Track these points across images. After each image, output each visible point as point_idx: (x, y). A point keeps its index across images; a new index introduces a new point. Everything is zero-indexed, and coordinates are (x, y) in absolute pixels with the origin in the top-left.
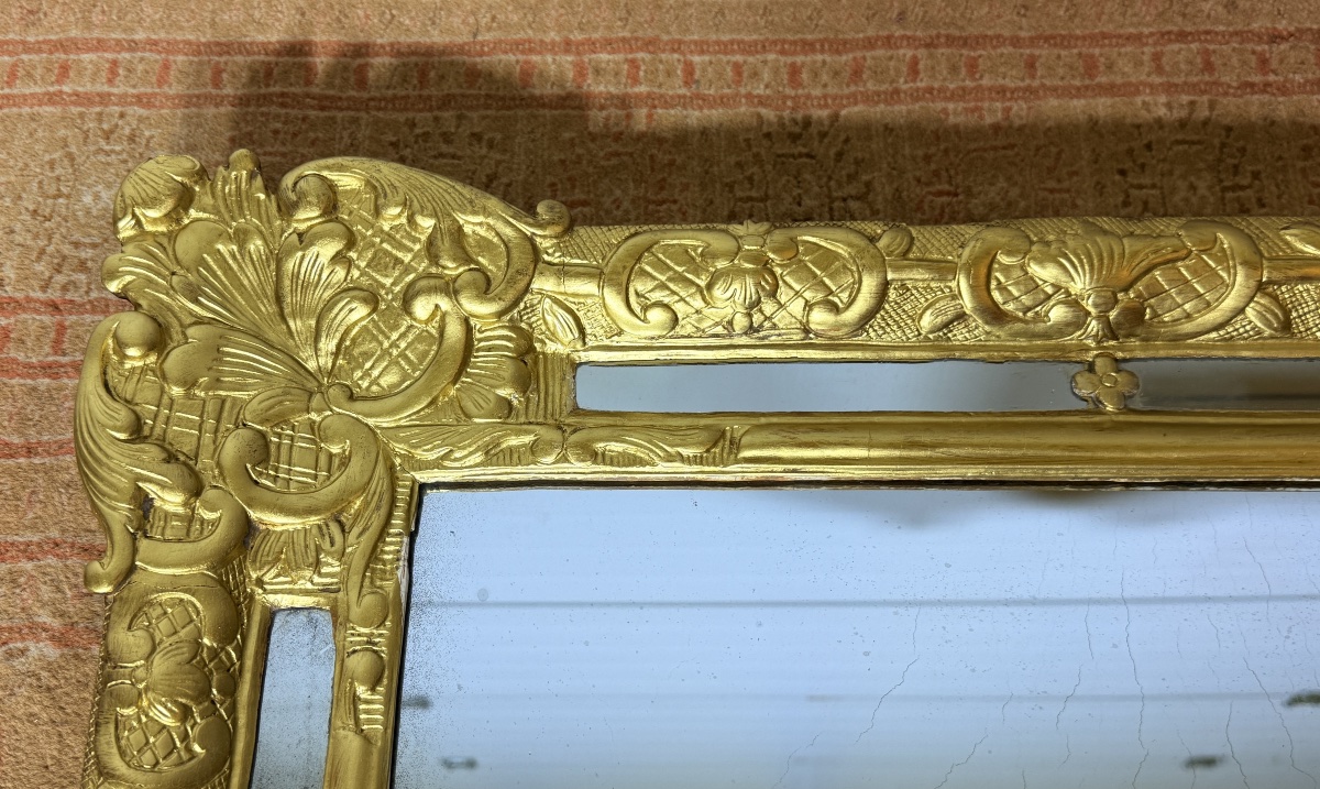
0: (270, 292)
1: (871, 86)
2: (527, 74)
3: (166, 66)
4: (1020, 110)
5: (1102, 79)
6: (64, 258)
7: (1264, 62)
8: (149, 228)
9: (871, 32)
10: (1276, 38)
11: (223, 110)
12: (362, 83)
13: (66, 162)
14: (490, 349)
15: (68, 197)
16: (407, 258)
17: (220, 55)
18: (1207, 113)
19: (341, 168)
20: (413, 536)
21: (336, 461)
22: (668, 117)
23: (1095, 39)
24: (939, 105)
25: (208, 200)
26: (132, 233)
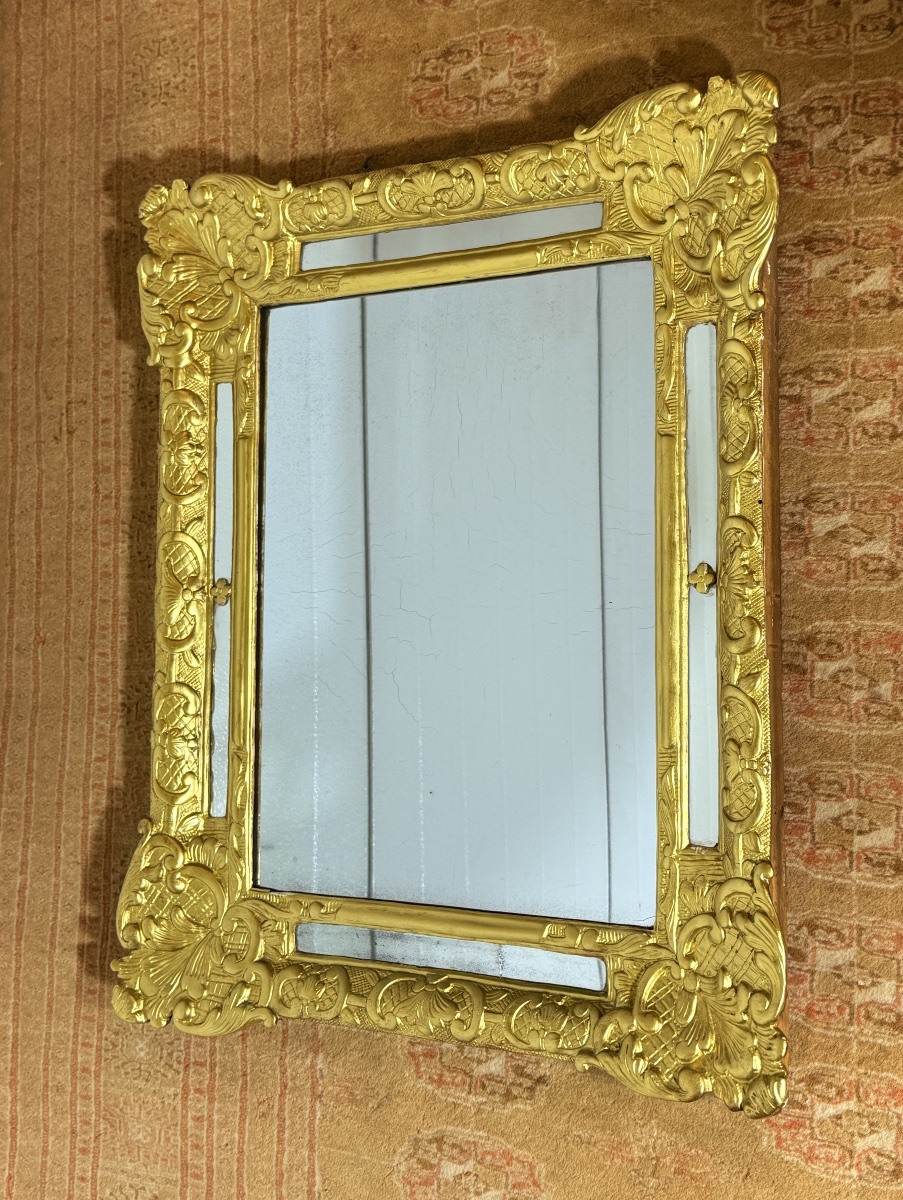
0: (172, 954)
1: (109, 674)
2: (97, 838)
3: (86, 1018)
4: (123, 608)
5: (111, 570)
6: (166, 1064)
7: (107, 497)
9: (87, 673)
10: (96, 490)
11: (106, 988)
12: (97, 920)
13: (126, 1066)
14: (198, 855)
15: (140, 1064)
16: (159, 892)
17: (82, 991)
18: (126, 526)
19: (120, 921)
21: (241, 924)
22: (119, 770)
23: (94, 572)
24: (119, 644)
25: (131, 981)
26: (143, 1016)
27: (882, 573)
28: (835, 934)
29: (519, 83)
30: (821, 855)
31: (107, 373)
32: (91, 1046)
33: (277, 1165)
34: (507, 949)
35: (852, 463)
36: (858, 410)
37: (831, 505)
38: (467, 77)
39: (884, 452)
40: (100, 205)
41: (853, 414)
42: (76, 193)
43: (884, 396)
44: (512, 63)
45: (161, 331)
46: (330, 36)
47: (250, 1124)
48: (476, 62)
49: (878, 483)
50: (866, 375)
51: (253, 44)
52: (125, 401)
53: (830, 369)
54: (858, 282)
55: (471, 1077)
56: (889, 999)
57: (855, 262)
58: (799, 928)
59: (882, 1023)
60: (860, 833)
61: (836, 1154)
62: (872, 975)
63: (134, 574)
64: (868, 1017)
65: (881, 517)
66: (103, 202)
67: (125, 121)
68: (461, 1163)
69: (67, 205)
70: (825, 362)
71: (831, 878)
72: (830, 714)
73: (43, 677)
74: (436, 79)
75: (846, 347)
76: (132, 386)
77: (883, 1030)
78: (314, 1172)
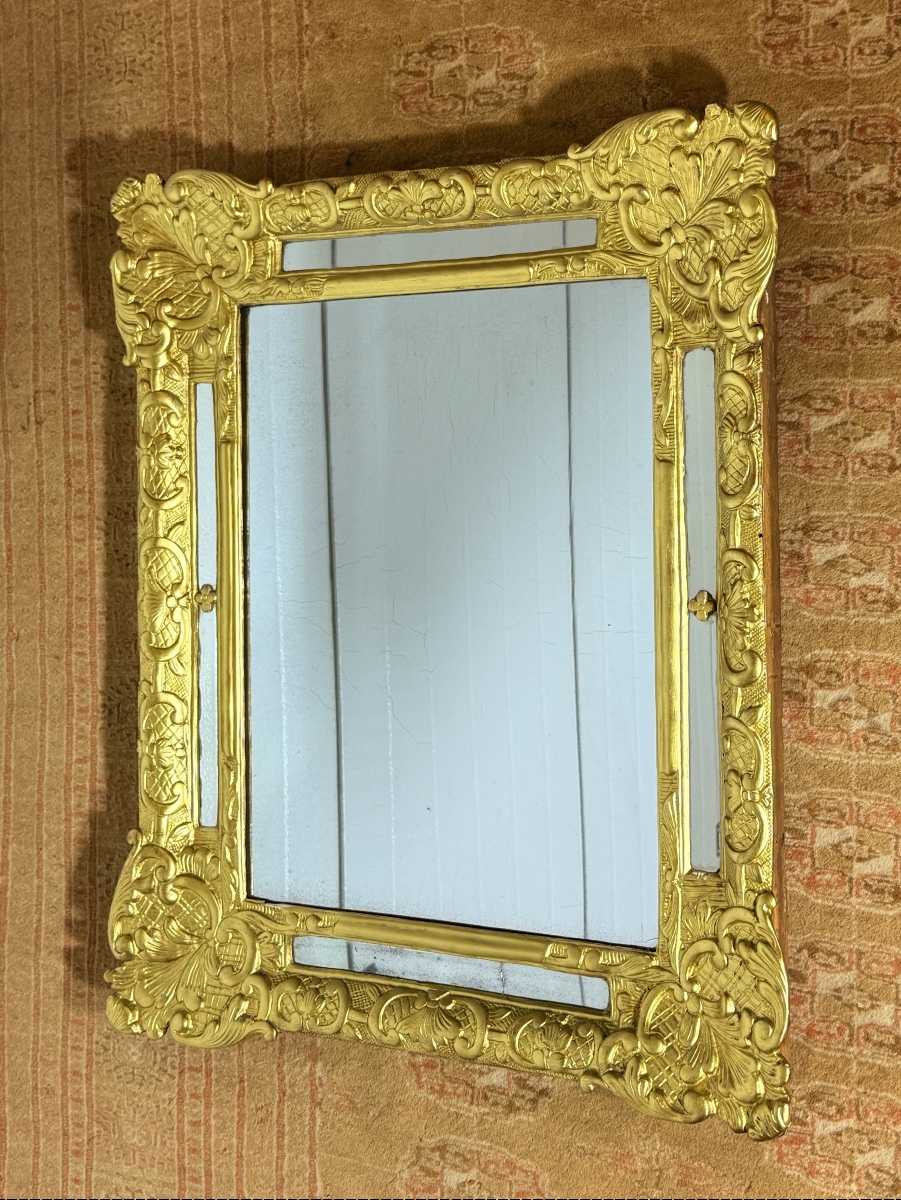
0: (166, 965)
1: (88, 675)
2: (81, 841)
3: (75, 1021)
4: (100, 607)
5: (87, 567)
6: (160, 1069)
7: (80, 491)
8: (137, 1018)
9: (64, 673)
10: (68, 484)
11: (95, 992)
12: (83, 923)
13: (118, 1070)
14: (190, 866)
15: (134, 1068)
16: (151, 903)
17: (70, 994)
18: (102, 522)
19: (113, 932)
20: (267, 901)
21: (235, 935)
22: (100, 772)
23: (69, 568)
24: (97, 644)
25: (126, 992)
26: (138, 1027)
27: (881, 604)
28: (834, 957)
29: (507, 84)
30: (821, 880)
31: (76, 362)
32: (81, 1050)
33: (277, 1170)
34: (508, 966)
35: (850, 494)
36: (857, 440)
37: (830, 534)
38: (452, 73)
39: (882, 484)
40: (64, 184)
41: (852, 444)
42: (37, 171)
43: (883, 428)
44: (499, 63)
45: (138, 330)
46: (307, 22)
47: (248, 1129)
48: (462, 59)
49: (877, 514)
50: (865, 405)
51: (224, 24)
52: (96, 392)
53: (829, 397)
54: (856, 312)
55: (473, 1088)
56: (889, 1022)
57: (853, 290)
58: (800, 951)
59: (881, 1044)
60: (860, 860)
61: (836, 1169)
62: (872, 998)
63: (112, 572)
65: (879, 549)
66: (67, 182)
67: (88, 97)
68: (464, 1171)
70: (823, 390)
71: (831, 903)
72: (829, 742)
73: (18, 674)
74: (420, 74)
75: (844, 376)
76: (104, 377)
77: (882, 1051)
78: (315, 1178)
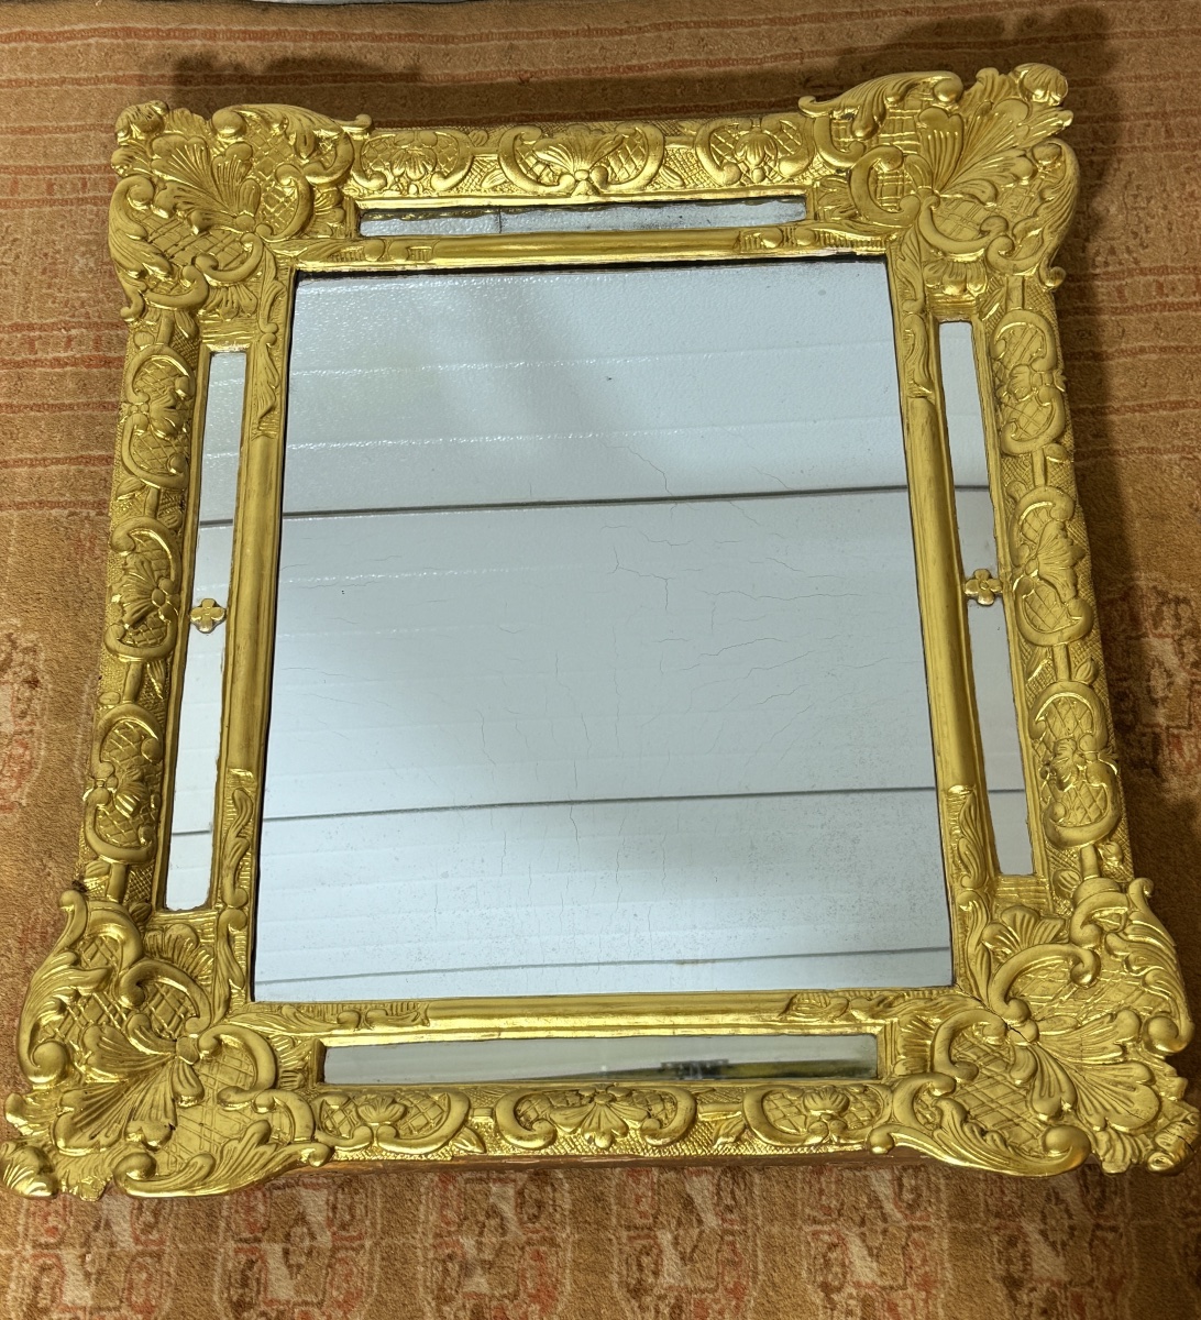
27: (637, 1275)
28: (152, 1220)
30: (256, 1198)
35: (787, 1229)
36: (863, 1237)
37: (730, 1202)
39: (804, 1274)
41: (856, 1229)
43: (882, 1274)
49: (761, 1267)
50: (912, 1247)
53: (920, 1196)
54: (1043, 1233)
56: (67, 1299)
57: (1072, 1228)
59: (37, 1288)
60: (286, 1253)
62: (100, 1273)
64: (44, 1269)
65: (714, 1273)
69: (1143, 72)
70: (929, 1188)
71: (225, 1213)
72: (444, 1206)
75: (951, 1218)
77: (28, 1290)
